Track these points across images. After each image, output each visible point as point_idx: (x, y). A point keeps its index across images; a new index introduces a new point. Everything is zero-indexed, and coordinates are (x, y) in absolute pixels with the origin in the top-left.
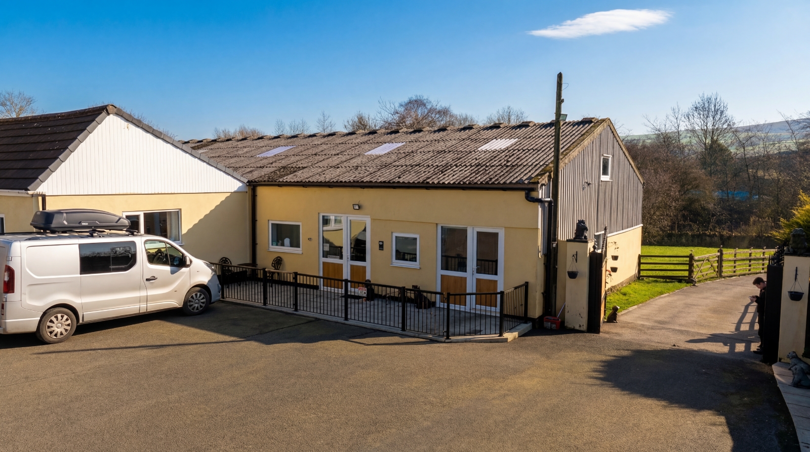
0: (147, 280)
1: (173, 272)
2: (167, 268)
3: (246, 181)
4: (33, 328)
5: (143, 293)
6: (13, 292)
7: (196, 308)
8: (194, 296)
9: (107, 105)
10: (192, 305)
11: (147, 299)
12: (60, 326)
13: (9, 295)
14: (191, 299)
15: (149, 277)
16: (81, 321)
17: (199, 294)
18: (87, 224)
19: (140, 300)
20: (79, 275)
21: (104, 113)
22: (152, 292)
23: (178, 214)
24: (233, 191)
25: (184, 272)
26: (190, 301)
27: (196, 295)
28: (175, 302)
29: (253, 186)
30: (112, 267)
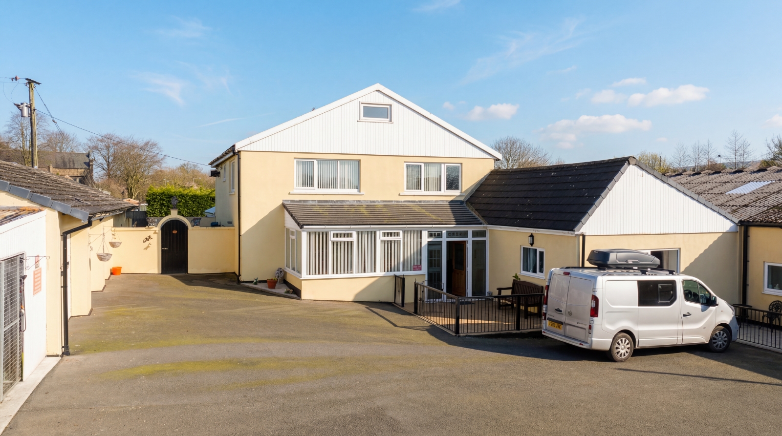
0: (684, 315)
1: (703, 310)
2: (698, 306)
3: (737, 221)
4: (607, 348)
5: (680, 327)
6: (597, 316)
7: (719, 346)
8: (718, 334)
9: (629, 157)
10: (716, 342)
11: (683, 332)
12: (623, 349)
13: (595, 319)
14: (716, 337)
15: (685, 313)
16: (637, 347)
17: (722, 332)
18: (631, 262)
19: (677, 333)
20: (637, 307)
21: (626, 164)
22: (687, 327)
23: (677, 252)
24: (725, 231)
25: (711, 311)
26: (715, 339)
27: (720, 333)
28: (703, 338)
29: (745, 226)
30: (660, 302)
